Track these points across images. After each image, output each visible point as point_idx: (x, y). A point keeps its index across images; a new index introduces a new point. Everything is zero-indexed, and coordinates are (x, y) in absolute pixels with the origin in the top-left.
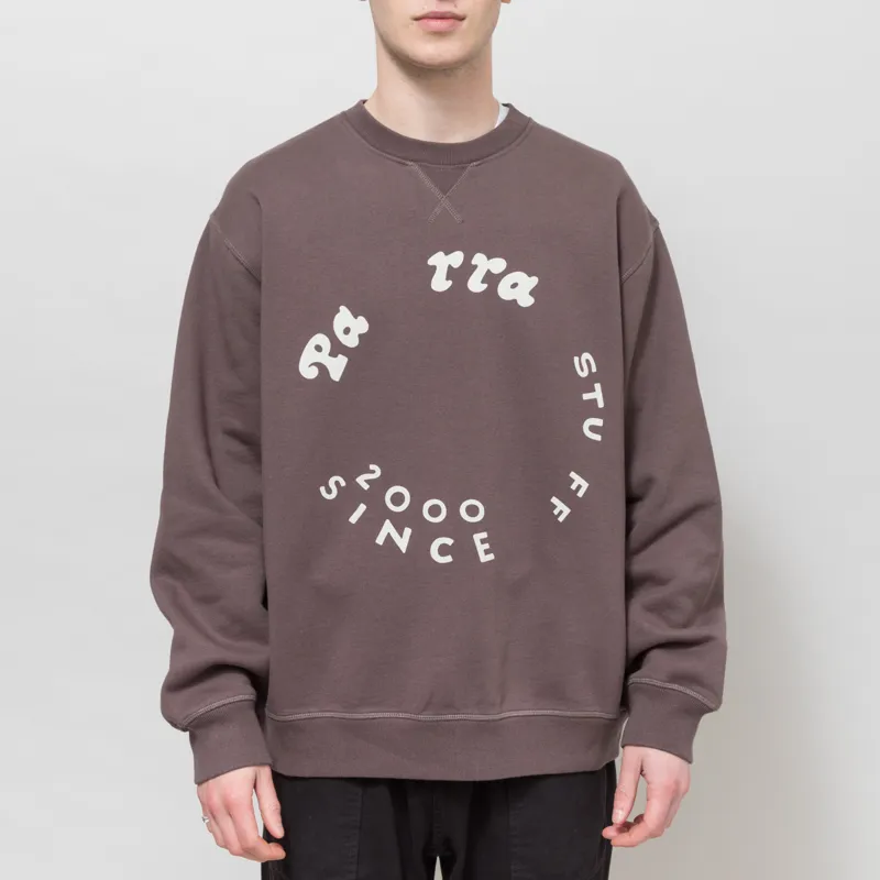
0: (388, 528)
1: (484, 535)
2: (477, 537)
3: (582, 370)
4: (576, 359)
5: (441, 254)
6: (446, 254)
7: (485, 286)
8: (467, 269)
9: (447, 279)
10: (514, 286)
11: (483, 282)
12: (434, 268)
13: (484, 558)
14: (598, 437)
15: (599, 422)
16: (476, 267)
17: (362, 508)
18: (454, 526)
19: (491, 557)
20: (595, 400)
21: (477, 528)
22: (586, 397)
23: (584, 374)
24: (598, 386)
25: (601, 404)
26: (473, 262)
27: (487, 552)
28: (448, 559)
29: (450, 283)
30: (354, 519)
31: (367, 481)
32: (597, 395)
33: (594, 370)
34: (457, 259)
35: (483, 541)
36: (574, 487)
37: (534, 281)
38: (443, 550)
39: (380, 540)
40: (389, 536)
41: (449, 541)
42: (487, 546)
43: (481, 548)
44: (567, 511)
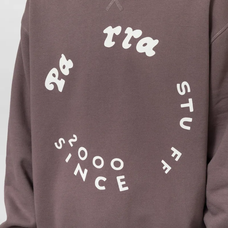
0: (79, 168)
1: (123, 177)
2: (119, 178)
3: (182, 91)
4: (178, 85)
5: (110, 28)
6: (113, 28)
7: (130, 45)
8: (123, 35)
9: (113, 41)
10: (145, 45)
11: (129, 43)
12: (106, 35)
13: (122, 189)
14: (188, 128)
15: (190, 120)
16: (127, 34)
17: (70, 156)
18: (107, 171)
19: (127, 188)
20: (188, 108)
21: (119, 173)
22: (183, 106)
23: (183, 93)
24: (190, 100)
25: (192, 110)
26: (126, 32)
27: (124, 186)
28: (103, 188)
29: (114, 43)
30: (67, 160)
31: (72, 142)
32: (190, 105)
33: (189, 91)
34: (118, 30)
35: (122, 180)
36: (173, 155)
37: (156, 42)
38: (101, 183)
39: (75, 173)
40: (79, 172)
41: (104, 179)
42: (124, 183)
43: (120, 184)
44: (169, 168)
